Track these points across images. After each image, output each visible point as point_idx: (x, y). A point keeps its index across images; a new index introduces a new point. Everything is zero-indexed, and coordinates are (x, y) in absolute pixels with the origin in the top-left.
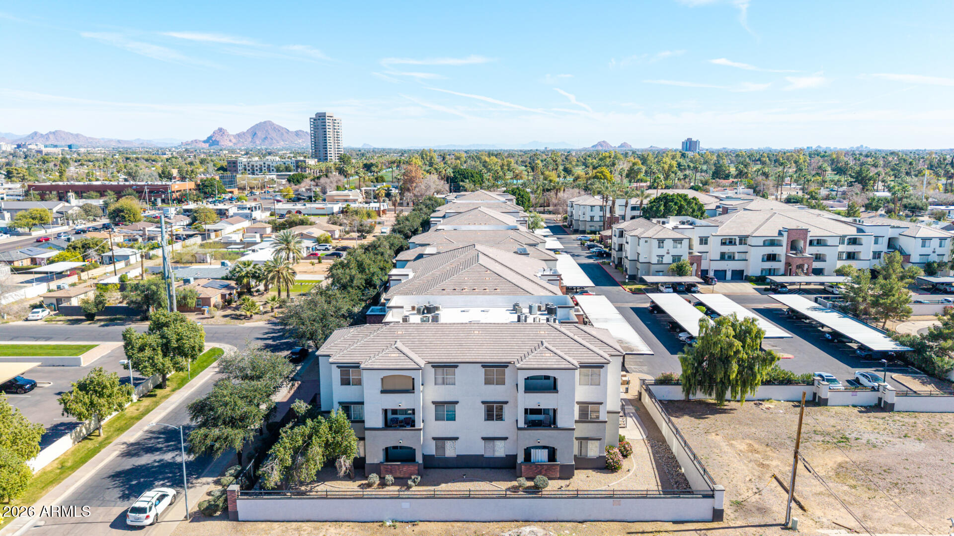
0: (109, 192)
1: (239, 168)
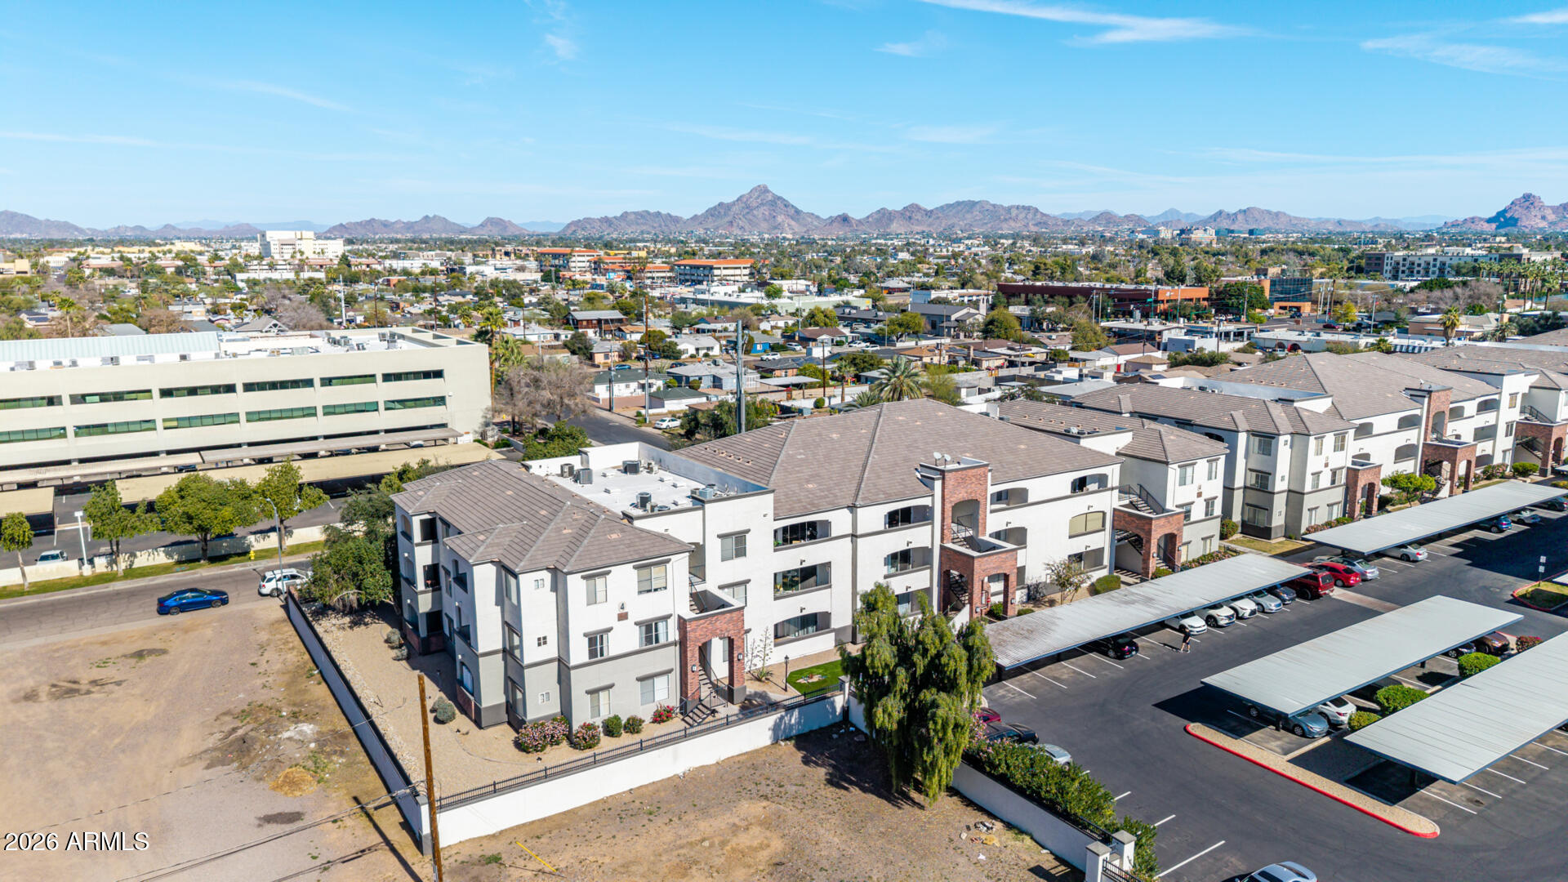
0: (1079, 297)
1: (1385, 268)
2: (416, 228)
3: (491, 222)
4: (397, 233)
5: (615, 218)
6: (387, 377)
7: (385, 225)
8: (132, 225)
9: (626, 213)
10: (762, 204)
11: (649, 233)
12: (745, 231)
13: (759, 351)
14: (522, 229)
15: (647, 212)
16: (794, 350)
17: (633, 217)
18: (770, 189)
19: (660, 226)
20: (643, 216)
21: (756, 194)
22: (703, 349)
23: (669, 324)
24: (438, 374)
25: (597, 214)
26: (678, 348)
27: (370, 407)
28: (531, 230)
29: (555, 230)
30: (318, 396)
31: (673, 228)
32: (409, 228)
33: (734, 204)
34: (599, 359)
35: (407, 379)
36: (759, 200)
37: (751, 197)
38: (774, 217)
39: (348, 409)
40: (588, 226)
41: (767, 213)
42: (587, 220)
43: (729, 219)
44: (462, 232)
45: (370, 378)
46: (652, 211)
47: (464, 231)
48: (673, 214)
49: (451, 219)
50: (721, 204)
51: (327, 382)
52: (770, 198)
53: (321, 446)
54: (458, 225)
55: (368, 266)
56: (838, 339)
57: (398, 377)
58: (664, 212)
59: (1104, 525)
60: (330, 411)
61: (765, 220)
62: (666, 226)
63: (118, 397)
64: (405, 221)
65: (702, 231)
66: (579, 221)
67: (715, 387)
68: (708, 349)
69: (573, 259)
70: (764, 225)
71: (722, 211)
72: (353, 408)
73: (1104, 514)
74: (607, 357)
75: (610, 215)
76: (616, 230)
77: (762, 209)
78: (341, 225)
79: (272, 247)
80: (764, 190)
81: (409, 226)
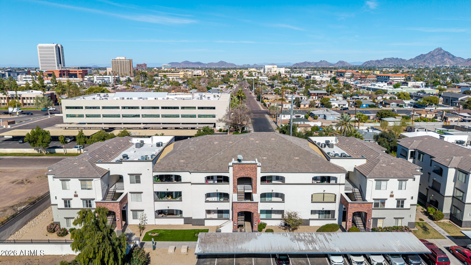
2: (318, 64)
3: (341, 62)
4: (312, 66)
5: (381, 60)
6: (199, 108)
7: (309, 63)
8: (247, 64)
9: (385, 58)
10: (439, 54)
11: (392, 65)
12: (430, 64)
13: (364, 107)
14: (350, 64)
15: (393, 58)
16: (379, 107)
17: (388, 60)
18: (443, 49)
19: (397, 63)
20: (392, 59)
21: (437, 51)
22: (341, 105)
23: (342, 96)
24: (214, 108)
25: (375, 59)
26: (331, 104)
27: (193, 116)
28: (352, 64)
29: (360, 64)
30: (180, 112)
31: (402, 63)
32: (316, 64)
33: (427, 54)
34: (302, 106)
35: (205, 109)
36: (438, 53)
37: (434, 52)
38: (443, 59)
39: (188, 116)
40: (371, 63)
41: (440, 58)
42: (371, 61)
43: (424, 60)
44: (330, 65)
45: (194, 108)
46: (395, 58)
47: (331, 64)
48: (403, 58)
49: (328, 61)
50: (422, 55)
51: (183, 108)
52: (442, 52)
53: (181, 126)
54: (330, 63)
55: (285, 75)
56: (401, 104)
57: (202, 108)
58: (399, 58)
59: (335, 200)
60: (183, 116)
61: (439, 60)
62: (399, 62)
63: (132, 108)
64: (315, 62)
65: (413, 64)
66: (369, 61)
67: (324, 119)
68: (344, 105)
69: (346, 73)
70: (438, 62)
71: (422, 57)
72: (190, 116)
73: (336, 195)
74: (305, 106)
75: (379, 59)
76: (380, 64)
77: (438, 56)
78: (297, 63)
79: (266, 70)
80: (441, 49)
81: (316, 63)
